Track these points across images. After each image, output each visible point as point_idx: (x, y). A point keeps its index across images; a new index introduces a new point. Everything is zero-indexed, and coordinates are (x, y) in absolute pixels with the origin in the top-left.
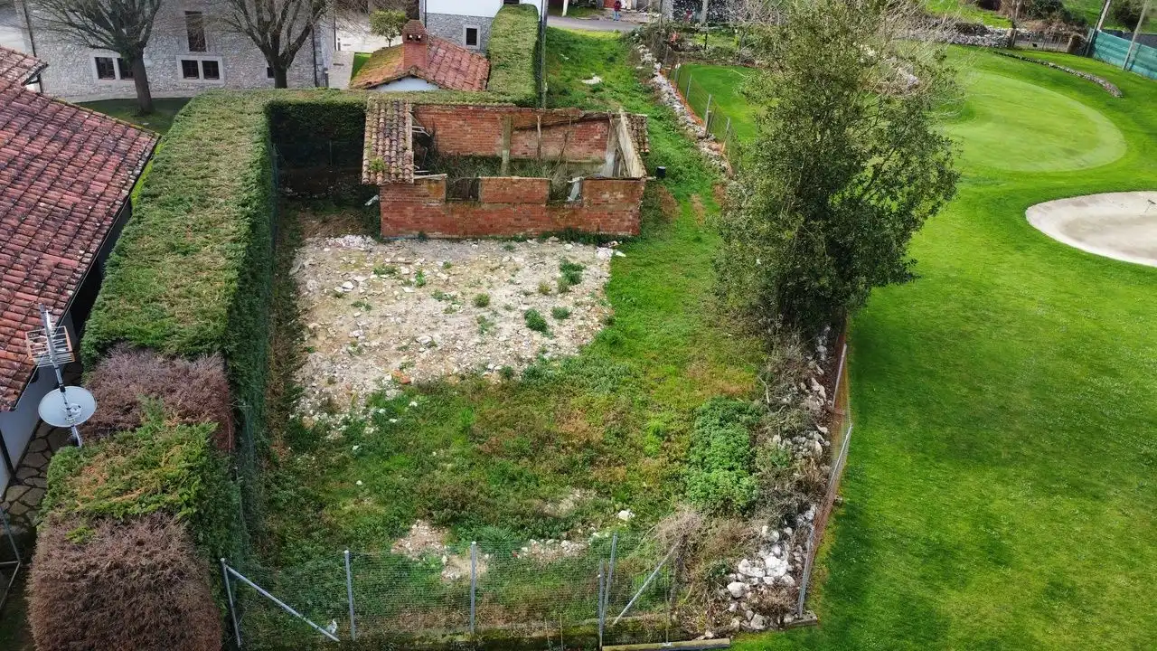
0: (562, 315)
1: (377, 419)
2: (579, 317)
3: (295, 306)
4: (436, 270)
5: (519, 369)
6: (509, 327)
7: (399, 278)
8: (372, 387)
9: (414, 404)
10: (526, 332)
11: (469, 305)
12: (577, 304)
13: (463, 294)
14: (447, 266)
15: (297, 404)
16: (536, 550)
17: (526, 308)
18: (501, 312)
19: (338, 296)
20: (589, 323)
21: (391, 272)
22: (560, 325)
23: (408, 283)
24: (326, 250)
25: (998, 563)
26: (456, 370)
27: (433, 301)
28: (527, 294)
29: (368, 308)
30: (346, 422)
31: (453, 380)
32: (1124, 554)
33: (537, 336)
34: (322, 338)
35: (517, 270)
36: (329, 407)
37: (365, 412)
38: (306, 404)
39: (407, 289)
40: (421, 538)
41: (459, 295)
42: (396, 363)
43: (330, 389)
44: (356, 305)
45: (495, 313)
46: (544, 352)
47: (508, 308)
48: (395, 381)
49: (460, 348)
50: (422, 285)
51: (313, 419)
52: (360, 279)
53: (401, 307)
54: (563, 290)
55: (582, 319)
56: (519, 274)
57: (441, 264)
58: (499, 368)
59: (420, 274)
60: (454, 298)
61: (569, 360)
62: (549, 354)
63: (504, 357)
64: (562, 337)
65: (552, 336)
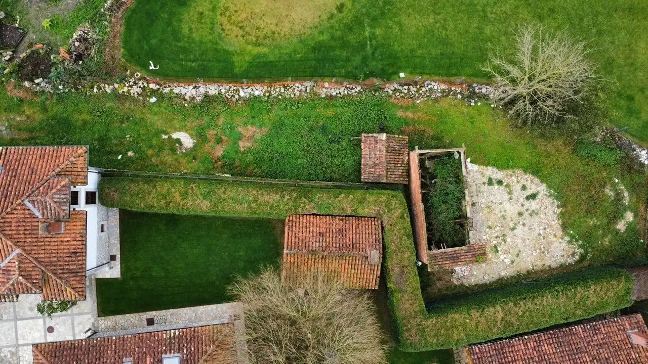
0: (524, 188)
1: (577, 241)
2: (526, 182)
3: (512, 277)
4: (494, 231)
5: (557, 203)
6: (533, 205)
7: (501, 244)
8: (564, 244)
9: (571, 232)
10: (536, 201)
11: (520, 218)
12: (518, 182)
13: (512, 220)
14: (490, 228)
15: (569, 263)
16: (627, 202)
17: (522, 200)
18: (525, 207)
19: (513, 262)
20: (529, 179)
21: (495, 247)
22: (531, 189)
23: (504, 241)
24: (475, 273)
25: (633, 99)
26: (557, 221)
27: (515, 231)
28: (510, 199)
29: (520, 251)
30: (578, 249)
31: (560, 222)
32: (633, 68)
33: (539, 197)
34: (538, 263)
35: (492, 202)
36: (573, 254)
37: (574, 244)
38: (571, 261)
39: (509, 240)
40: (621, 226)
41: (512, 222)
42: (553, 239)
43: (566, 256)
44: (518, 255)
45: (527, 210)
46: (546, 195)
47: (523, 205)
48: (562, 239)
49: (546, 221)
50: (504, 235)
51: (577, 257)
52: (502, 257)
53: (519, 241)
54: (508, 186)
55: (527, 181)
56: (494, 201)
57: (487, 230)
58: (556, 209)
59: (497, 237)
60: (515, 224)
61: (549, 187)
62: (547, 193)
63: (552, 207)
64: (539, 189)
65: (538, 192)
